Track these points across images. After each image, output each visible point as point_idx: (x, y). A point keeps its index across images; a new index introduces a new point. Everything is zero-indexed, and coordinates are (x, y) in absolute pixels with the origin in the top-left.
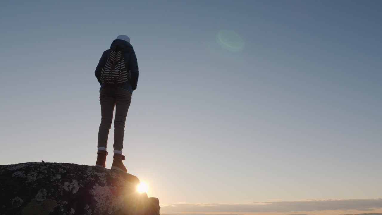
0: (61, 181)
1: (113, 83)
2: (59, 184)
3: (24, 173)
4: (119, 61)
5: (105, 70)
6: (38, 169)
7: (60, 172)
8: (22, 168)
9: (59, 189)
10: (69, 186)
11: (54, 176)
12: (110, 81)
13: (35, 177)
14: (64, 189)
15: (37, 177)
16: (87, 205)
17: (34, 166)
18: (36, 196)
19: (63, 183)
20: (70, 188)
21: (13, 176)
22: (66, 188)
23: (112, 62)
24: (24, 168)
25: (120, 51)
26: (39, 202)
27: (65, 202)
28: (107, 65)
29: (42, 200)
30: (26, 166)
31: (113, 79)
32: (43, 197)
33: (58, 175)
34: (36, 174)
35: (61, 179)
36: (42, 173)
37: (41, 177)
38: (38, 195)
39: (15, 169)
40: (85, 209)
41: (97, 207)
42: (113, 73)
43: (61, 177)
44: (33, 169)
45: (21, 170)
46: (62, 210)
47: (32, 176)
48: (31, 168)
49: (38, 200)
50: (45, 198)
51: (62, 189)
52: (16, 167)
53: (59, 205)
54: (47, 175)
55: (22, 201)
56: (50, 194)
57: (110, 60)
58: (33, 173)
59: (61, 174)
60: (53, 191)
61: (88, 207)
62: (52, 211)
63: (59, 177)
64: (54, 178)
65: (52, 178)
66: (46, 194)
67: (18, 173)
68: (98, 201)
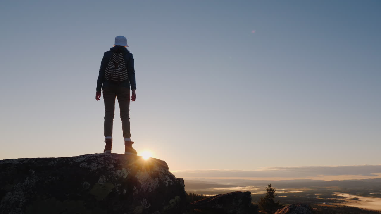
0: (114, 169)
1: (117, 80)
2: (113, 172)
3: (87, 164)
4: (120, 62)
5: (108, 69)
6: (97, 161)
7: (112, 162)
8: (84, 160)
9: (114, 176)
10: (120, 173)
11: (109, 165)
12: (114, 79)
13: (96, 167)
14: (117, 176)
15: (97, 167)
16: (134, 186)
17: (93, 158)
18: (99, 181)
19: (116, 170)
20: (122, 174)
21: (81, 167)
22: (118, 174)
23: (114, 62)
24: (86, 160)
25: (121, 53)
26: (101, 185)
27: (119, 185)
28: (110, 65)
29: (103, 184)
30: (87, 158)
31: (117, 77)
32: (103, 181)
33: (112, 165)
34: (96, 165)
35: (114, 168)
36: (101, 164)
37: (100, 167)
38: (99, 180)
39: (80, 161)
40: (133, 189)
41: (141, 188)
42: (117, 72)
43: (114, 166)
44: (93, 161)
45: (84, 161)
46: (118, 190)
47: (94, 166)
48: (91, 160)
49: (101, 183)
50: (105, 182)
51: (116, 176)
52: (80, 159)
53: (115, 187)
54: (104, 165)
55: (89, 185)
56: (108, 180)
57: (113, 60)
58: (93, 164)
59: (114, 164)
60: (110, 177)
61: (135, 188)
62: (111, 191)
63: (112, 166)
64: (109, 167)
65: (108, 167)
66: (105, 179)
67: (84, 164)
68: (142, 184)
